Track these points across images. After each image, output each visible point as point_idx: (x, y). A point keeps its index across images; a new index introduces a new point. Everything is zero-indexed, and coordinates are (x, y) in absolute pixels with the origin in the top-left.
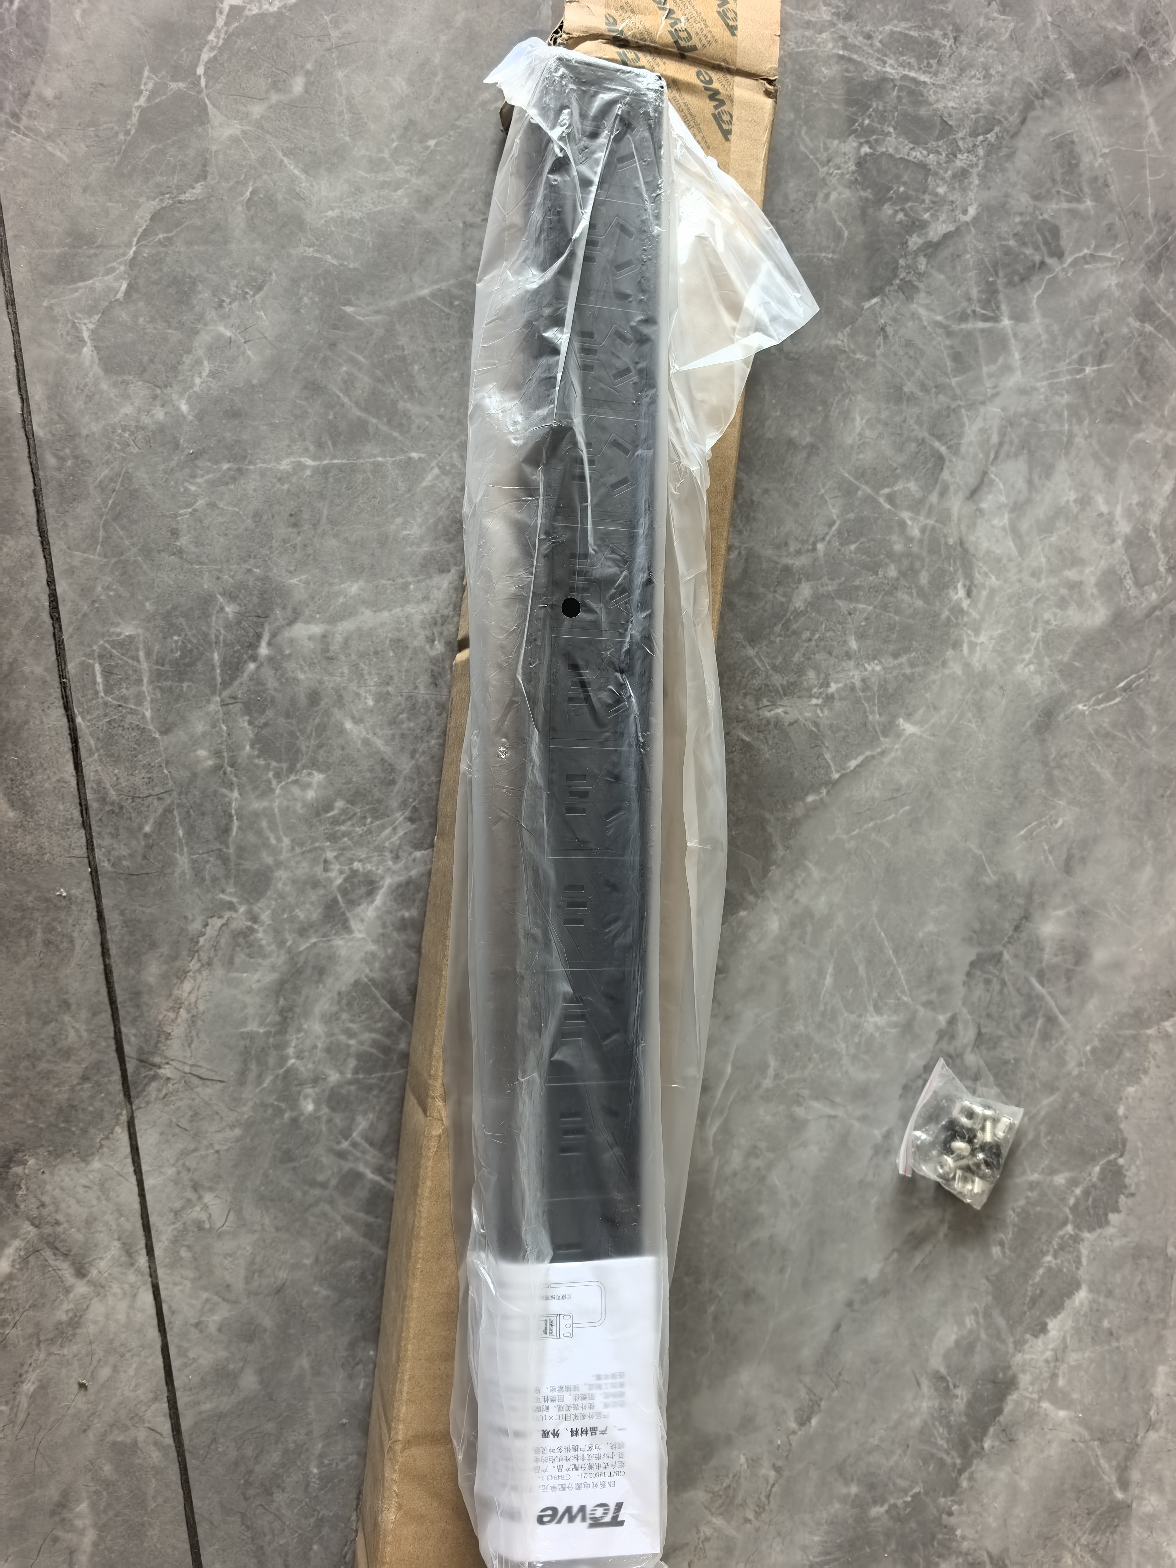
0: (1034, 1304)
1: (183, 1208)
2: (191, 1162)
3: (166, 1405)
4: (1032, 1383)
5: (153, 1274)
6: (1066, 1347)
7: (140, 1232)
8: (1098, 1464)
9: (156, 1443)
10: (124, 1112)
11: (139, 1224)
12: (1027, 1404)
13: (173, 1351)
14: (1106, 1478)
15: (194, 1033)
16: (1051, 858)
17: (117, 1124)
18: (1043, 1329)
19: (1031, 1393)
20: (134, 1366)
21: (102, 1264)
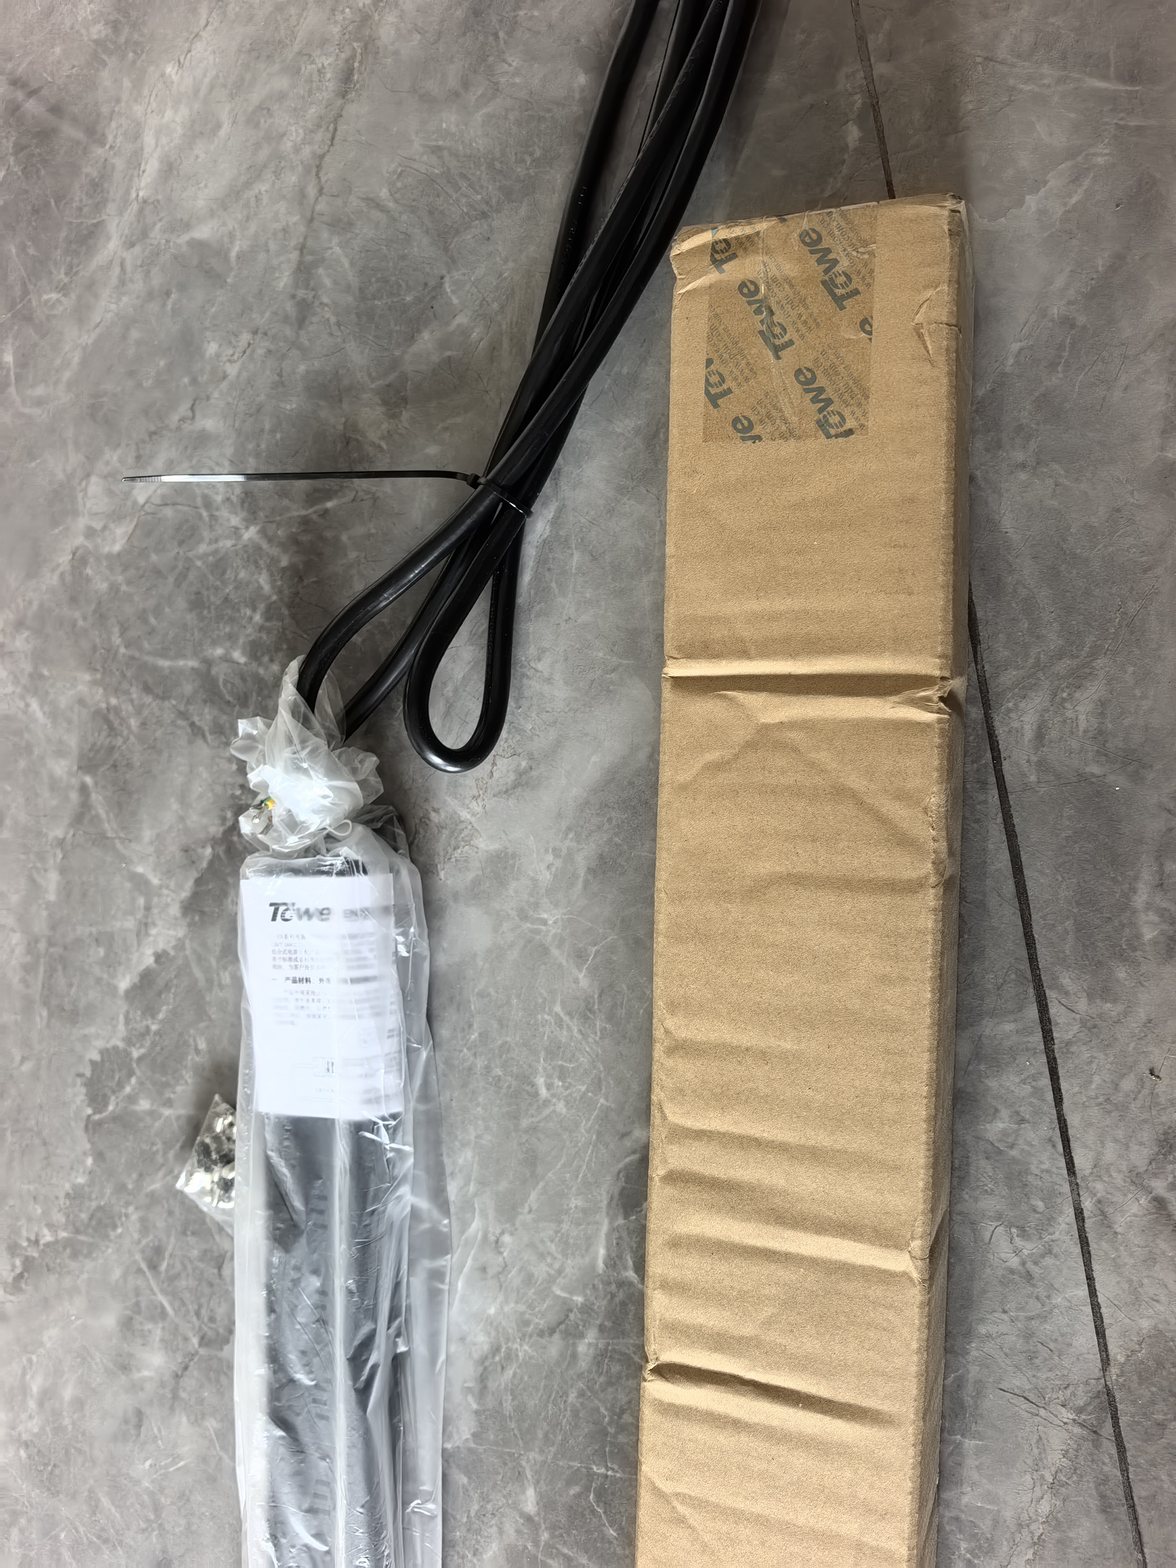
0: (167, 985)
1: (1043, 1256)
2: (1035, 1307)
3: (1055, 1035)
4: (167, 905)
5: (1075, 1187)
6: (138, 934)
7: (1091, 1236)
8: (107, 813)
9: (1067, 993)
10: (1114, 1377)
11: (1093, 1247)
12: (172, 884)
13: (1050, 1096)
14: (100, 798)
15: (1036, 1451)
16: (155, 1430)
17: (1122, 1365)
18: (159, 957)
19: (168, 896)
20: (1093, 1086)
21: (1135, 1209)
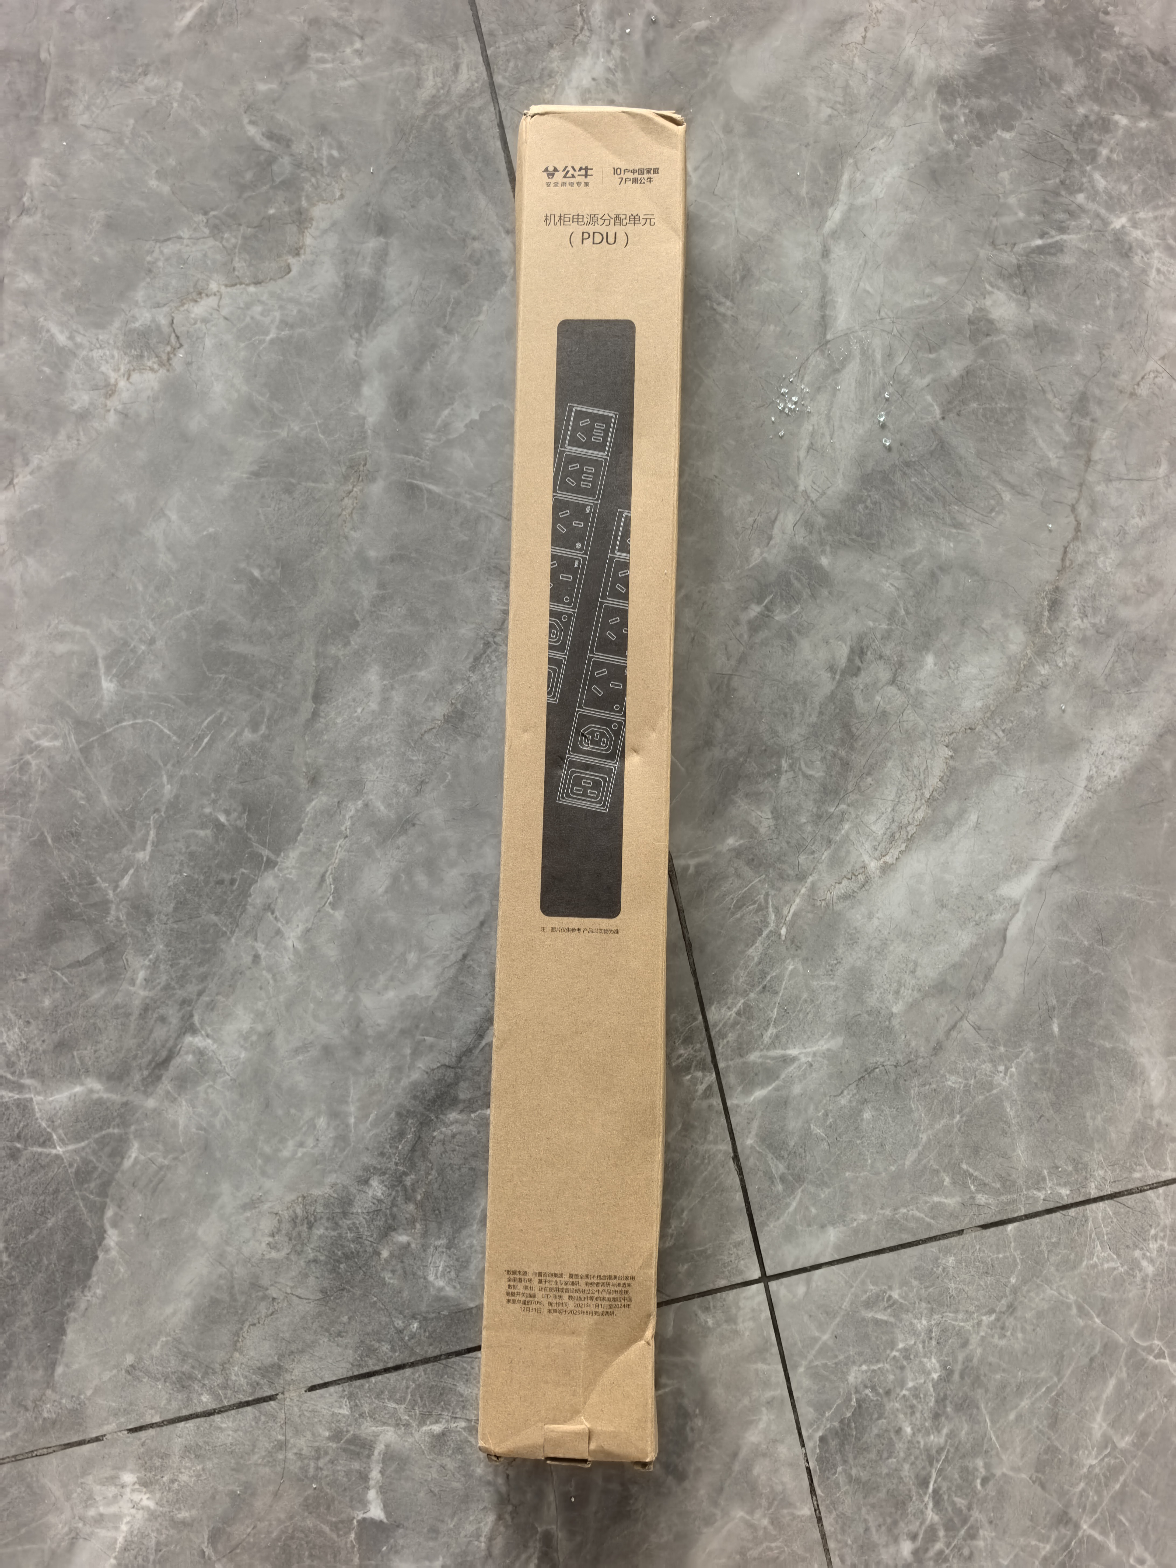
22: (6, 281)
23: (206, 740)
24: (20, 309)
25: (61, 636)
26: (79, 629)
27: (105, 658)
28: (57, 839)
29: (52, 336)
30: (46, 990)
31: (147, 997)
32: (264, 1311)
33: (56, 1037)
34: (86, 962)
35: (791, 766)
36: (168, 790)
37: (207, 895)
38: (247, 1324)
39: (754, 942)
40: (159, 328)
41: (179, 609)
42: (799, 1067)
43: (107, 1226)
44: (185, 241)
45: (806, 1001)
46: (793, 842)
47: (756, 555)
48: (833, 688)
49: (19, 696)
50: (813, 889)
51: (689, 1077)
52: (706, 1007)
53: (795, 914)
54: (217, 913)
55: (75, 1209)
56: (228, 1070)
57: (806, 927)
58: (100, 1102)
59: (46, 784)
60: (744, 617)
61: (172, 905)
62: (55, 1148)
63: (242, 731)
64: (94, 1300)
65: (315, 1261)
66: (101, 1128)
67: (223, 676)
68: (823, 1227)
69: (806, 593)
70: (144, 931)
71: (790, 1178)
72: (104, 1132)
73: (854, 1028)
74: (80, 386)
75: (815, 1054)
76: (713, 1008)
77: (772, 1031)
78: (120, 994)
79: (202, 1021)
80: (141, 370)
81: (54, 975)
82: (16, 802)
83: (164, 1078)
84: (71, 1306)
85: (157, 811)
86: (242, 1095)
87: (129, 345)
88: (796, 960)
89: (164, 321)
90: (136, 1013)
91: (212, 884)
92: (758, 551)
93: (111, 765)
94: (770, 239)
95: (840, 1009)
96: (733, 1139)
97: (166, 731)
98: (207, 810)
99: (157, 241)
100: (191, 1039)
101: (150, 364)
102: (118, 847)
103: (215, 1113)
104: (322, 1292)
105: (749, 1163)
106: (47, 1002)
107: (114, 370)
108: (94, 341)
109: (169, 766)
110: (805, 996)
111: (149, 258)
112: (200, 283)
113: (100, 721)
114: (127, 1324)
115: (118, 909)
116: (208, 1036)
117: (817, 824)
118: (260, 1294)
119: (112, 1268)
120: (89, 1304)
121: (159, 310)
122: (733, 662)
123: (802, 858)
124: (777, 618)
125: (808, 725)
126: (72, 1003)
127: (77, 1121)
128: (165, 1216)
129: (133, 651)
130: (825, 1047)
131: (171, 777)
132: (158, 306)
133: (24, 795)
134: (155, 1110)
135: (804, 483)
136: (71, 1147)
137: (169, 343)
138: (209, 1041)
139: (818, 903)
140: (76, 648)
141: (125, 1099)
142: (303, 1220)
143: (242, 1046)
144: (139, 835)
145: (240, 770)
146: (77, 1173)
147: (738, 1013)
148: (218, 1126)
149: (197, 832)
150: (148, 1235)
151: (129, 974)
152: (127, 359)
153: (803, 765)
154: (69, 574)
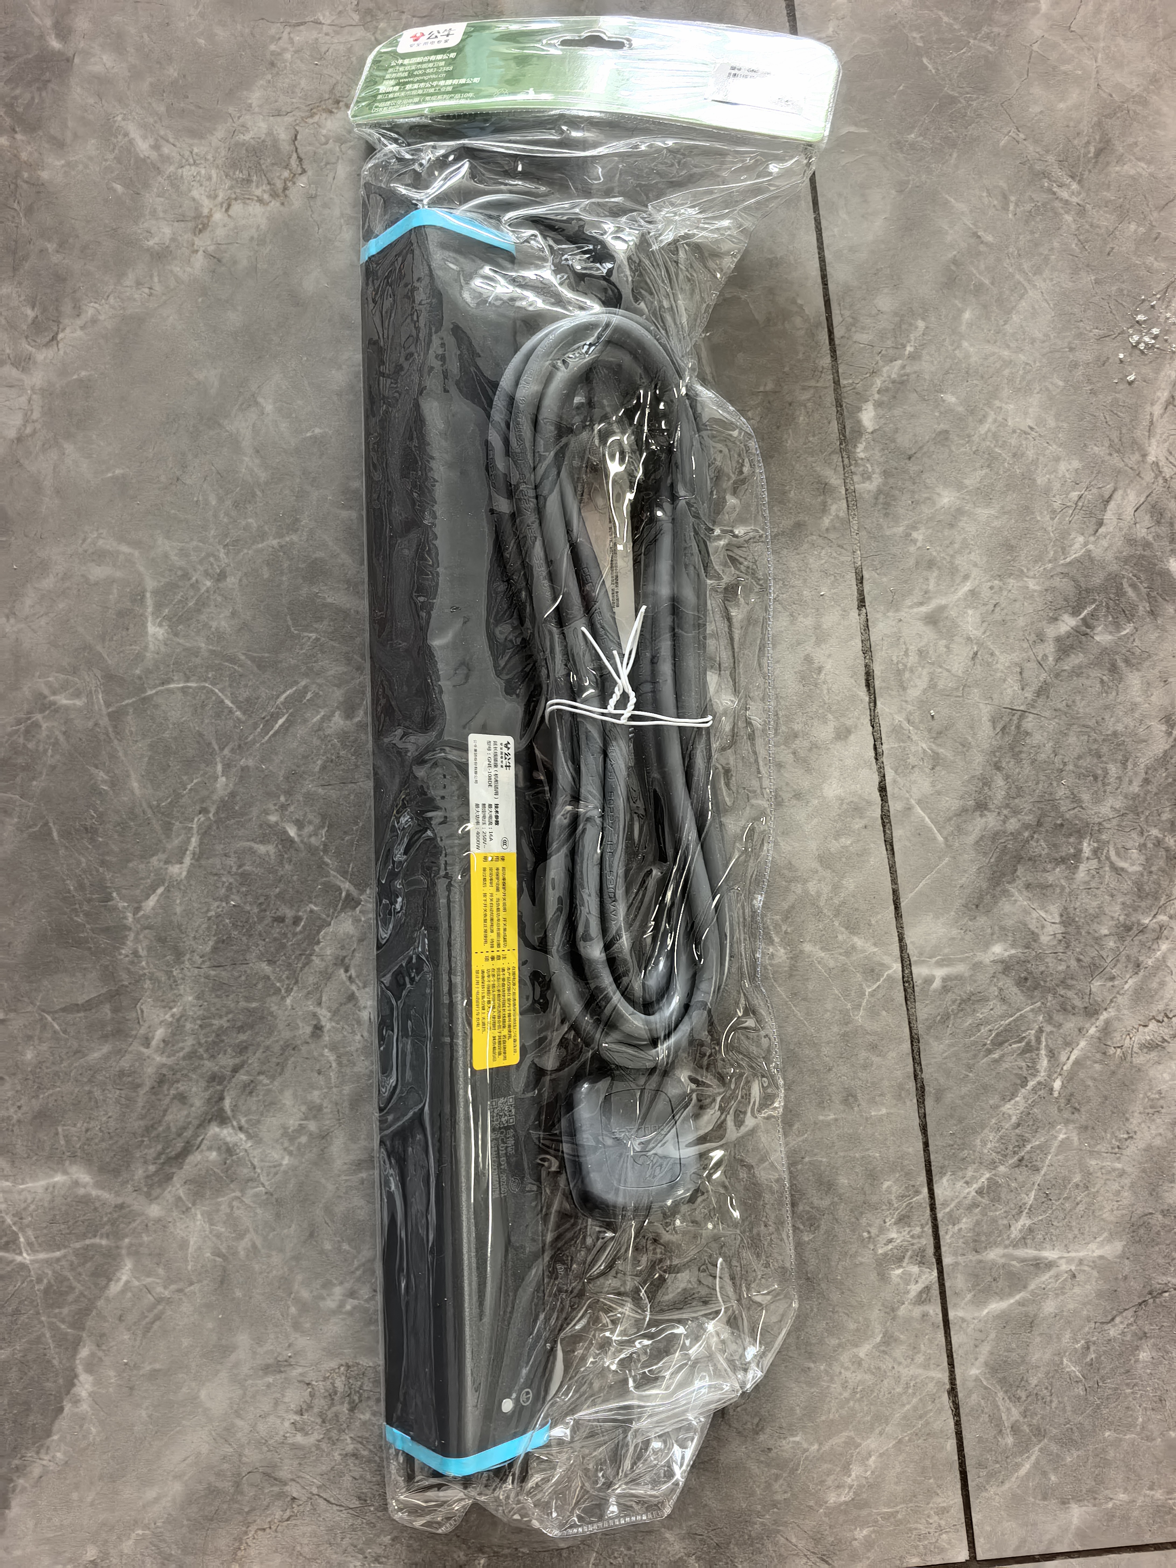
22: (77, 60)
23: (280, 722)
24: (91, 101)
25: (100, 556)
26: (125, 549)
27: (155, 593)
28: (66, 834)
29: (131, 142)
30: (30, 1038)
31: (164, 1065)
32: (278, 1514)
33: (36, 1104)
34: (88, 1006)
35: (1096, 852)
36: (222, 785)
37: (260, 935)
38: (253, 1528)
39: (1013, 1095)
40: (275, 142)
41: (263, 536)
42: (1057, 1277)
43: (80, 1369)
44: (325, 28)
45: (1077, 1186)
46: (1087, 960)
47: (1077, 546)
48: (1167, 747)
49: (34, 631)
50: (1106, 1030)
51: (899, 1271)
52: (935, 1179)
53: (1077, 1063)
54: (271, 962)
55: (39, 1340)
56: (263, 1179)
57: (1090, 1083)
58: (86, 1200)
59: (58, 757)
60: (1052, 632)
61: (211, 943)
62: (21, 1254)
63: (332, 714)
64: (52, 1466)
65: (355, 1455)
66: (84, 1236)
67: (313, 636)
68: (1064, 1502)
69: (1143, 608)
70: (169, 974)
71: (1026, 1428)
72: (88, 1242)
73: (1142, 1231)
74: (161, 215)
75: (1081, 1262)
76: (945, 1180)
77: (1024, 1221)
78: (128, 1057)
79: (235, 1108)
80: (245, 200)
81: (42, 1019)
82: (15, 776)
83: (175, 1179)
84: (20, 1470)
85: (204, 811)
86: (278, 1215)
87: (234, 164)
88: (1071, 1126)
89: (283, 136)
90: (148, 1084)
91: (269, 920)
92: (1081, 539)
93: (149, 741)
94: (1145, 103)
95: (1125, 1202)
96: (951, 1364)
97: (228, 702)
98: (273, 818)
99: (286, 24)
100: (217, 1130)
101: (258, 192)
102: (145, 856)
103: (241, 1236)
104: (359, 1498)
105: (969, 1400)
106: (29, 1055)
107: (209, 197)
108: (187, 154)
109: (226, 752)
110: (1077, 1178)
111: (273, 47)
112: (339, 87)
113: (140, 678)
114: (92, 1504)
115: (137, 940)
116: (241, 1128)
117: (1122, 939)
118: (276, 1489)
119: (81, 1427)
120: (45, 1472)
121: (279, 119)
122: (1029, 695)
123: (1096, 984)
124: (1097, 638)
125: (1126, 797)
126: (62, 1060)
127: (53, 1221)
128: (157, 1366)
129: (195, 586)
130: (1098, 1253)
131: (227, 767)
132: (278, 114)
133: (26, 768)
134: (159, 1220)
135: (1155, 451)
136: (42, 1256)
137: (287, 166)
138: (242, 1136)
139: (1111, 1051)
140: (118, 574)
141: (120, 1201)
142: (343, 1397)
143: (285, 1149)
144: (176, 842)
145: (324, 768)
146: (46, 1292)
147: (980, 1192)
148: (242, 1254)
149: (256, 846)
150: (132, 1388)
151: (142, 1031)
152: (228, 183)
153: (1112, 854)
154: (118, 472)
